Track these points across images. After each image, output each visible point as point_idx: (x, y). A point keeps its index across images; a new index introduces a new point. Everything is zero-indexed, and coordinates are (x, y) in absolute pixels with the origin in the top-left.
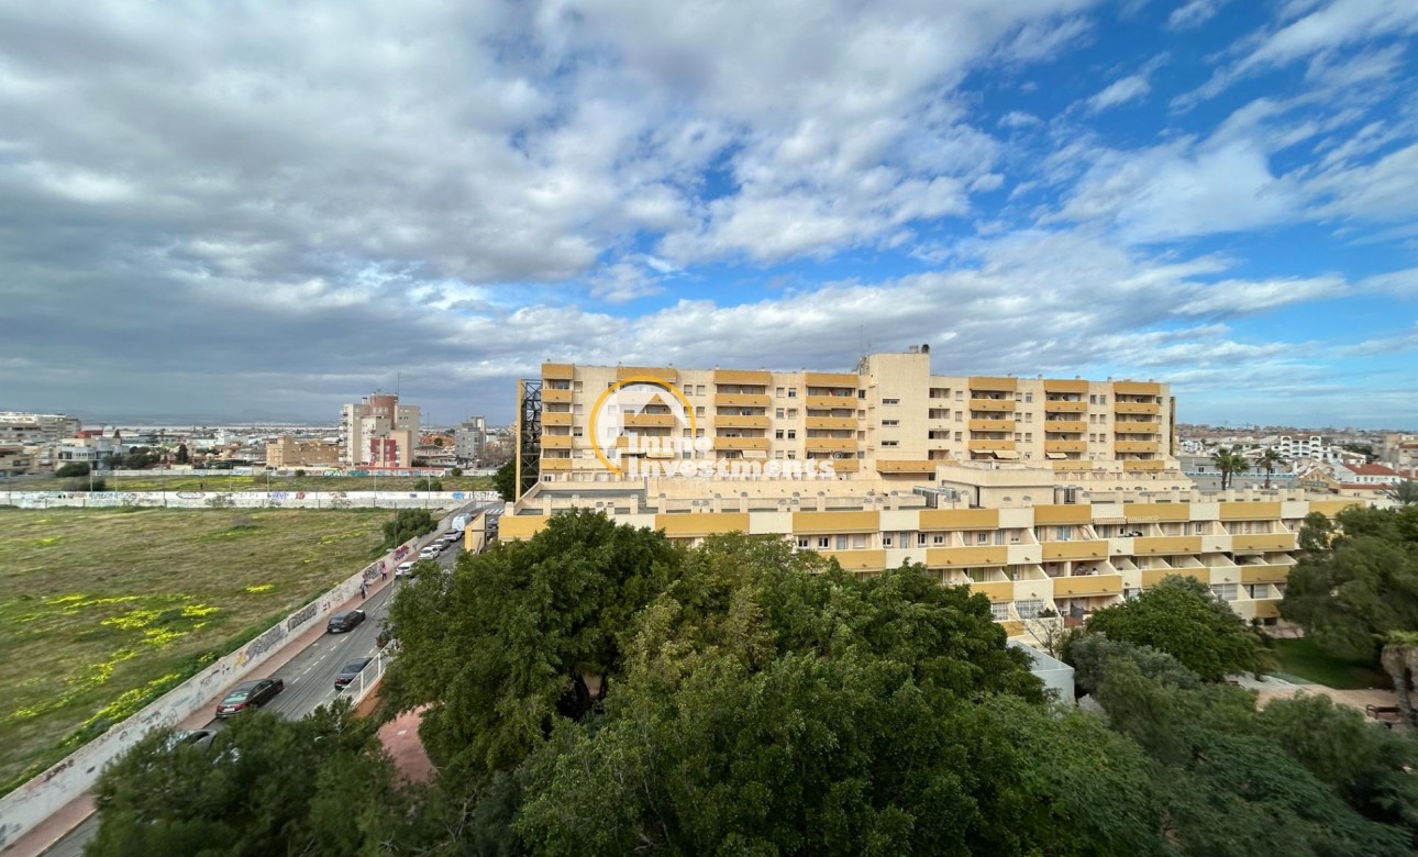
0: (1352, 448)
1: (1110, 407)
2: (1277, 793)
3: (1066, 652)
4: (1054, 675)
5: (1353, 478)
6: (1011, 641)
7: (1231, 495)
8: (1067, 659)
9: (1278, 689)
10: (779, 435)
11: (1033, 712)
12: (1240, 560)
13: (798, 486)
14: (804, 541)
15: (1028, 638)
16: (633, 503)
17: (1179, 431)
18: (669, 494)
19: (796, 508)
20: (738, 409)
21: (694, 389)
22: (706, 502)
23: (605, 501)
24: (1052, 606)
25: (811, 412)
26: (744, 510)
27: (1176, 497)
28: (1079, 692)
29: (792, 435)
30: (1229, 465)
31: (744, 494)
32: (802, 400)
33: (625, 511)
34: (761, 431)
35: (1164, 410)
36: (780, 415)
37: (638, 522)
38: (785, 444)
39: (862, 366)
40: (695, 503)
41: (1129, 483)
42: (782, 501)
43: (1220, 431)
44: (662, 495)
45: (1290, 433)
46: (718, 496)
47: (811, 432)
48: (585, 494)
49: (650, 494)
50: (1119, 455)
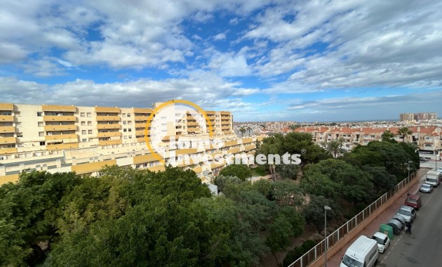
0: (261, 126)
1: (220, 118)
2: (258, 202)
3: (215, 182)
4: (213, 189)
5: (262, 132)
6: (203, 182)
7: (244, 138)
8: (216, 184)
9: (255, 179)
10: (125, 130)
11: (209, 200)
12: (246, 152)
13: (134, 147)
14: (138, 166)
15: (206, 180)
16: (58, 163)
17: (234, 124)
18: (77, 157)
19: (134, 155)
20: (107, 122)
21: (86, 115)
22: (96, 158)
23: (42, 165)
24: (211, 171)
25: (136, 122)
26: (113, 158)
27: (234, 139)
28: (219, 192)
29: (130, 130)
30: (243, 131)
31: (113, 153)
32: (133, 118)
33: (55, 167)
34: (117, 130)
35: (231, 118)
36: (124, 123)
37: (61, 170)
38: (127, 133)
39: (153, 106)
40: (91, 159)
41: (225, 137)
42: (129, 153)
43: (241, 123)
44: (74, 158)
45: (252, 123)
46: (101, 155)
47: (137, 129)
48: (26, 163)
49: (67, 158)
50: (223, 130)
